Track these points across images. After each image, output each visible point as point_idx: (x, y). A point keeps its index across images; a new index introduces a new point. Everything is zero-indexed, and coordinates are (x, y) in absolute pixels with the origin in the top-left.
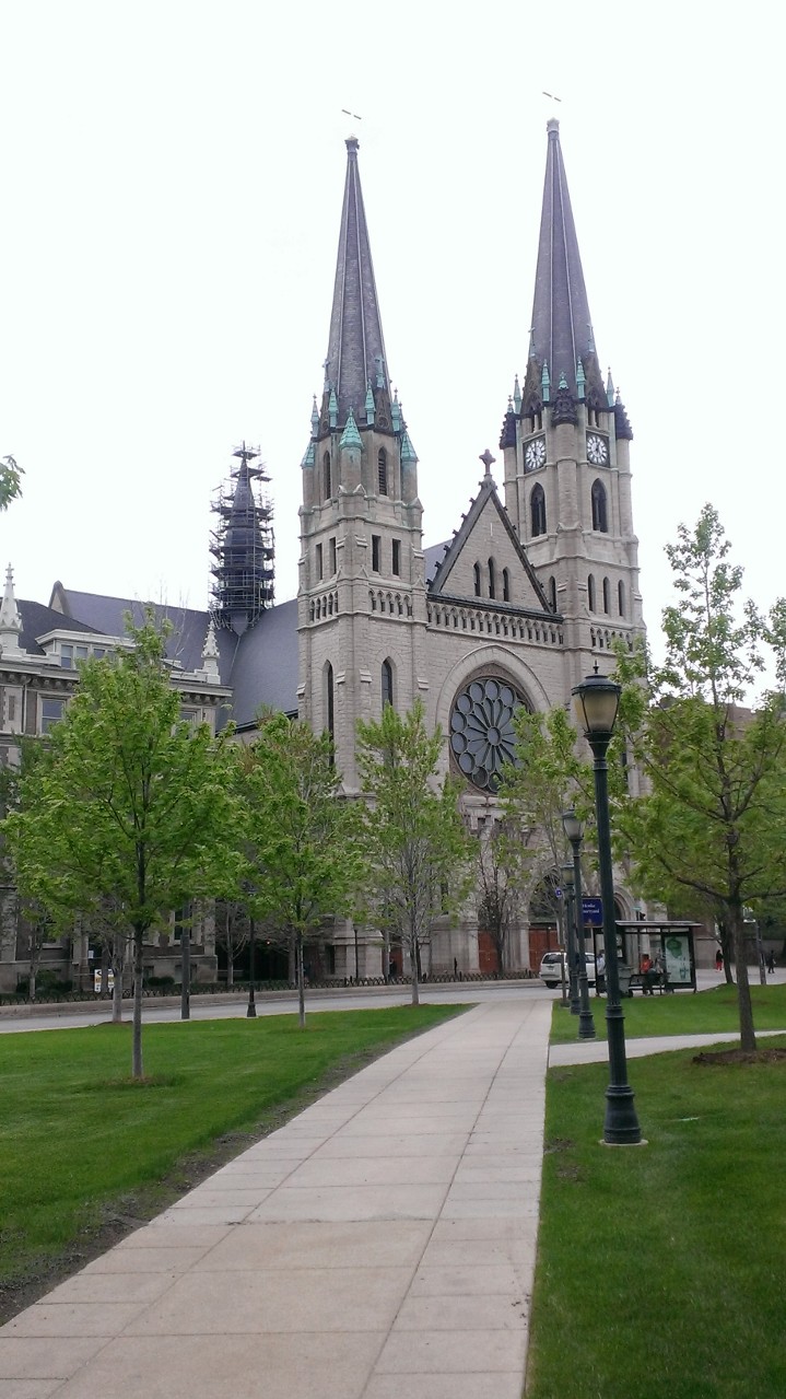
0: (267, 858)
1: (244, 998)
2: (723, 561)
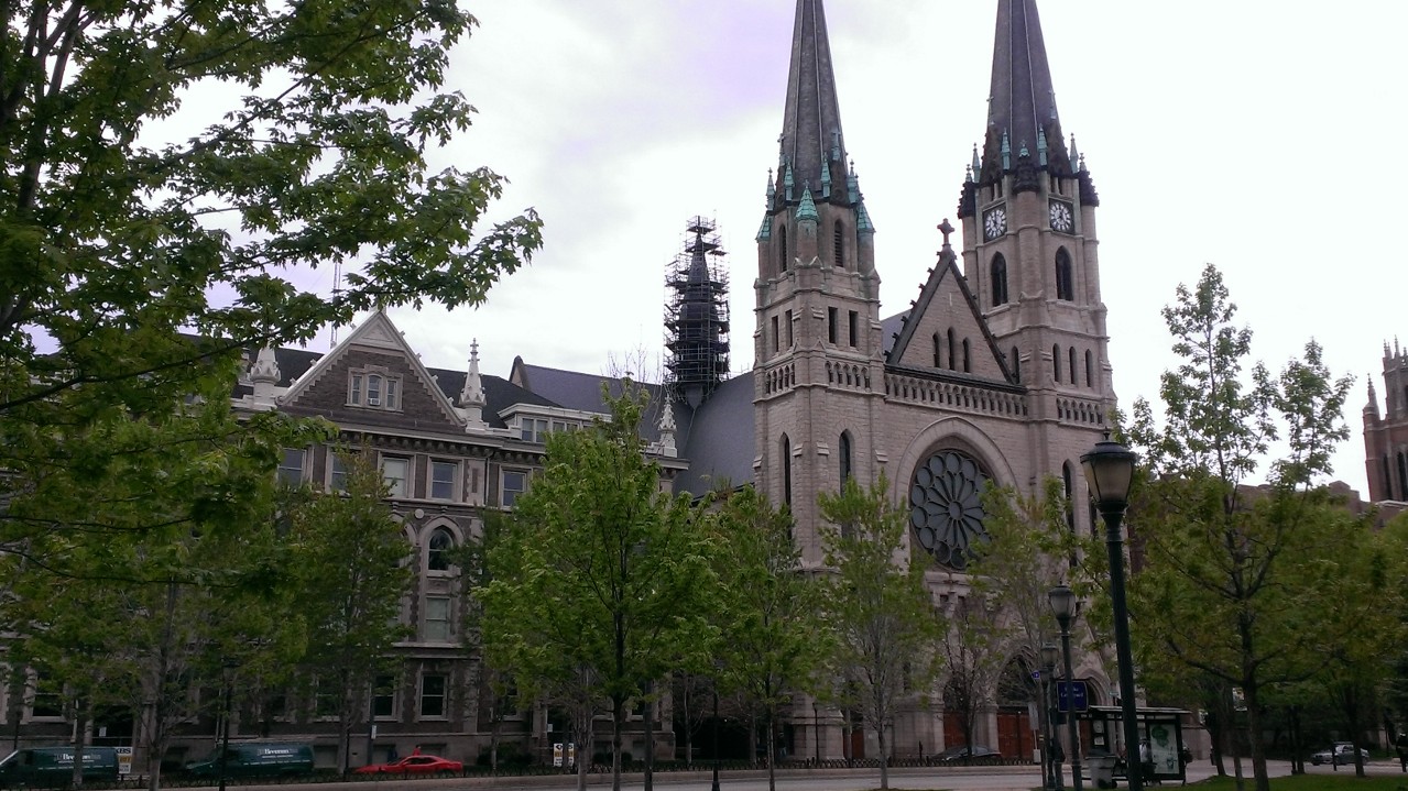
0: (737, 631)
1: (708, 777)
2: (1228, 324)
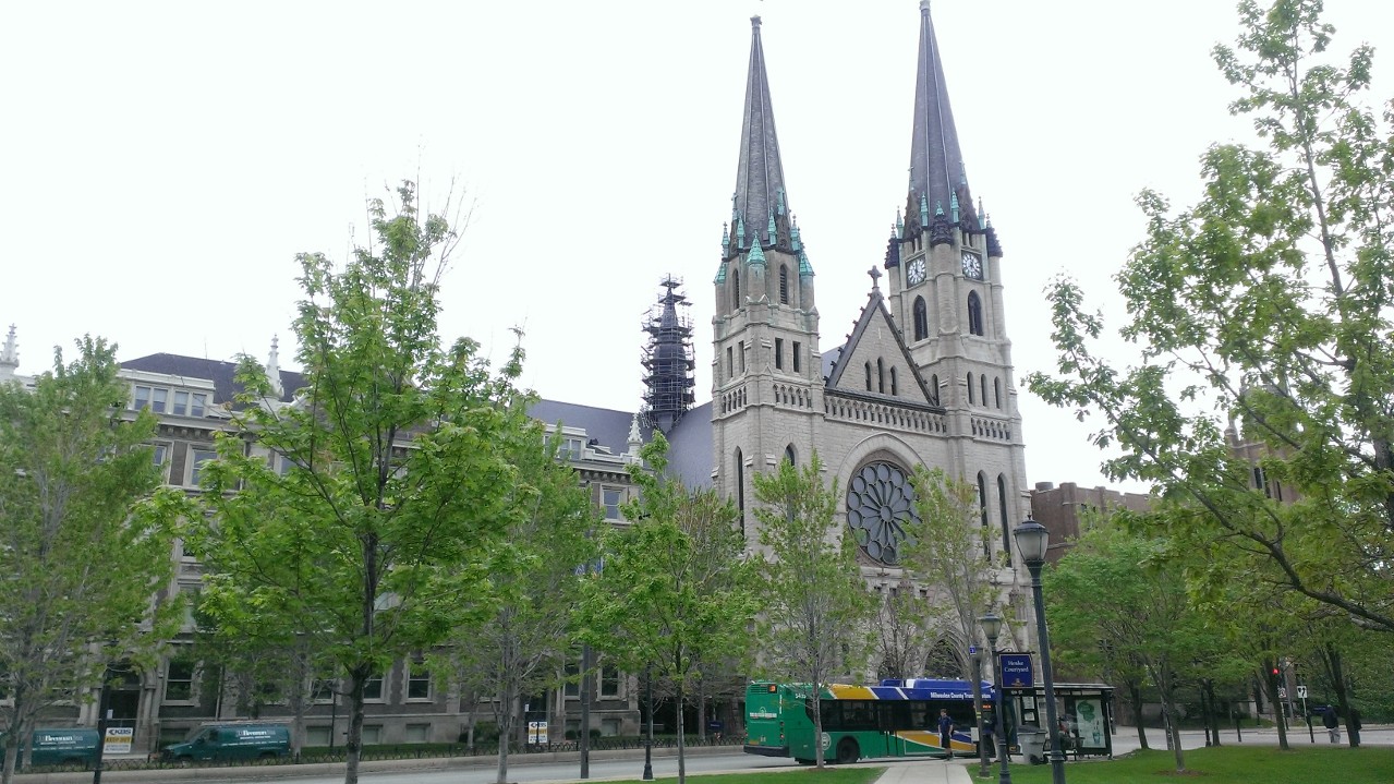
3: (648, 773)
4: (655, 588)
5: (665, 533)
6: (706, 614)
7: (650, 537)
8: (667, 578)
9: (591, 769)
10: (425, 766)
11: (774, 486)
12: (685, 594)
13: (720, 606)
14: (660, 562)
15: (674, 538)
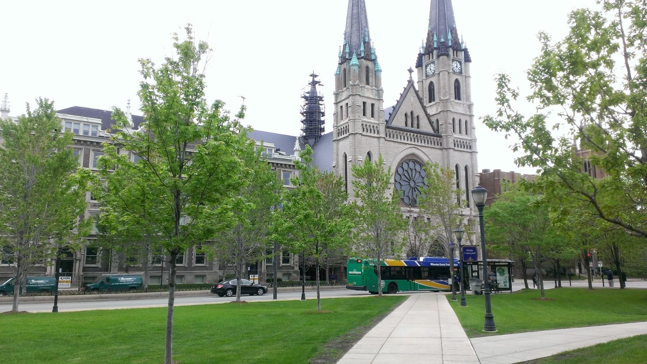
3: (303, 297)
4: (306, 217)
5: (311, 192)
6: (330, 228)
7: (304, 193)
8: (312, 212)
9: (278, 295)
10: (203, 294)
11: (362, 171)
12: (320, 219)
13: (336, 225)
14: (309, 206)
15: (315, 194)
